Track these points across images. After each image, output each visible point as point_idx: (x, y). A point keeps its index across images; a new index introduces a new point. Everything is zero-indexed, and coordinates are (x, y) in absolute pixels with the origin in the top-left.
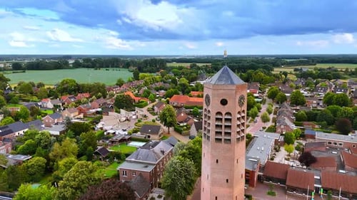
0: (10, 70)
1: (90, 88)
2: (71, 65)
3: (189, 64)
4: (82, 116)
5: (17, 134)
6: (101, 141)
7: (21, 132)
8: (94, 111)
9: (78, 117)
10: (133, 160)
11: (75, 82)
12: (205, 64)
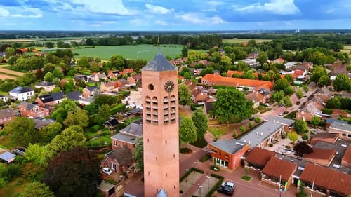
0: (85, 45)
1: (134, 64)
2: (135, 42)
3: (246, 41)
4: (117, 90)
5: (57, 102)
6: (120, 114)
7: (60, 101)
8: (129, 85)
9: (114, 90)
10: (125, 132)
11: (122, 58)
12: (266, 41)
